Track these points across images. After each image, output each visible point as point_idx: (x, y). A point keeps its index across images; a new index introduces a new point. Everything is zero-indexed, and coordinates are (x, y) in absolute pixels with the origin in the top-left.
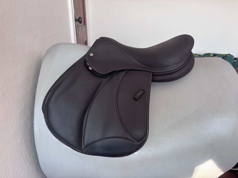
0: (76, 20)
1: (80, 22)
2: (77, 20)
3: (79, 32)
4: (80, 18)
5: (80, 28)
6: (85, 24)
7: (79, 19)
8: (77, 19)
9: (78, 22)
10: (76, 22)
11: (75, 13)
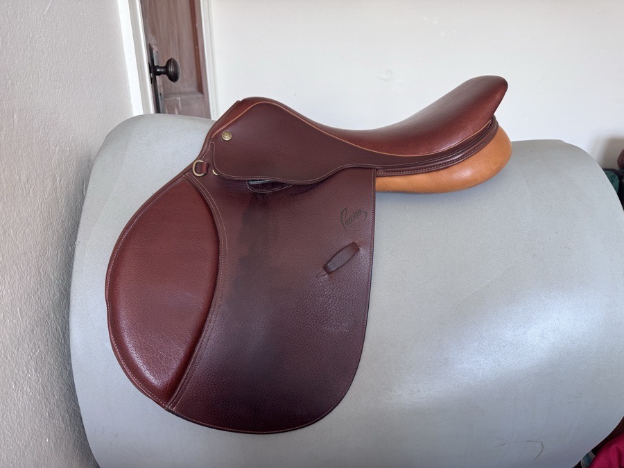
0: (158, 70)
1: (174, 78)
2: (162, 70)
3: (176, 112)
4: (169, 61)
5: (179, 98)
7: (166, 67)
8: (160, 68)
9: (165, 76)
10: (157, 77)
11: (154, 47)
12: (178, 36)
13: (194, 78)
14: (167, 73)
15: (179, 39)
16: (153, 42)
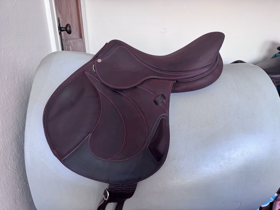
0: (62, 29)
1: (69, 32)
2: (64, 29)
3: (71, 47)
4: (67, 25)
5: (72, 41)
6: (81, 36)
7: (66, 28)
9: (65, 32)
10: (62, 32)
11: (60, 19)
12: (71, 13)
13: (78, 32)
14: (66, 30)
15: (71, 14)
16: (60, 16)
